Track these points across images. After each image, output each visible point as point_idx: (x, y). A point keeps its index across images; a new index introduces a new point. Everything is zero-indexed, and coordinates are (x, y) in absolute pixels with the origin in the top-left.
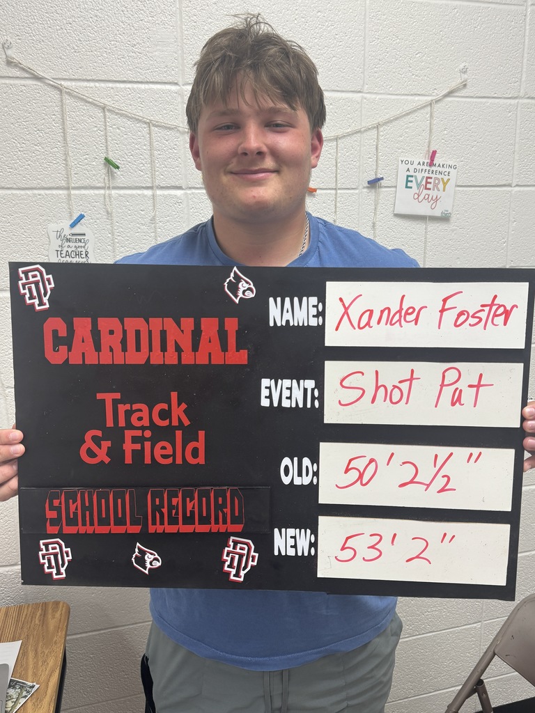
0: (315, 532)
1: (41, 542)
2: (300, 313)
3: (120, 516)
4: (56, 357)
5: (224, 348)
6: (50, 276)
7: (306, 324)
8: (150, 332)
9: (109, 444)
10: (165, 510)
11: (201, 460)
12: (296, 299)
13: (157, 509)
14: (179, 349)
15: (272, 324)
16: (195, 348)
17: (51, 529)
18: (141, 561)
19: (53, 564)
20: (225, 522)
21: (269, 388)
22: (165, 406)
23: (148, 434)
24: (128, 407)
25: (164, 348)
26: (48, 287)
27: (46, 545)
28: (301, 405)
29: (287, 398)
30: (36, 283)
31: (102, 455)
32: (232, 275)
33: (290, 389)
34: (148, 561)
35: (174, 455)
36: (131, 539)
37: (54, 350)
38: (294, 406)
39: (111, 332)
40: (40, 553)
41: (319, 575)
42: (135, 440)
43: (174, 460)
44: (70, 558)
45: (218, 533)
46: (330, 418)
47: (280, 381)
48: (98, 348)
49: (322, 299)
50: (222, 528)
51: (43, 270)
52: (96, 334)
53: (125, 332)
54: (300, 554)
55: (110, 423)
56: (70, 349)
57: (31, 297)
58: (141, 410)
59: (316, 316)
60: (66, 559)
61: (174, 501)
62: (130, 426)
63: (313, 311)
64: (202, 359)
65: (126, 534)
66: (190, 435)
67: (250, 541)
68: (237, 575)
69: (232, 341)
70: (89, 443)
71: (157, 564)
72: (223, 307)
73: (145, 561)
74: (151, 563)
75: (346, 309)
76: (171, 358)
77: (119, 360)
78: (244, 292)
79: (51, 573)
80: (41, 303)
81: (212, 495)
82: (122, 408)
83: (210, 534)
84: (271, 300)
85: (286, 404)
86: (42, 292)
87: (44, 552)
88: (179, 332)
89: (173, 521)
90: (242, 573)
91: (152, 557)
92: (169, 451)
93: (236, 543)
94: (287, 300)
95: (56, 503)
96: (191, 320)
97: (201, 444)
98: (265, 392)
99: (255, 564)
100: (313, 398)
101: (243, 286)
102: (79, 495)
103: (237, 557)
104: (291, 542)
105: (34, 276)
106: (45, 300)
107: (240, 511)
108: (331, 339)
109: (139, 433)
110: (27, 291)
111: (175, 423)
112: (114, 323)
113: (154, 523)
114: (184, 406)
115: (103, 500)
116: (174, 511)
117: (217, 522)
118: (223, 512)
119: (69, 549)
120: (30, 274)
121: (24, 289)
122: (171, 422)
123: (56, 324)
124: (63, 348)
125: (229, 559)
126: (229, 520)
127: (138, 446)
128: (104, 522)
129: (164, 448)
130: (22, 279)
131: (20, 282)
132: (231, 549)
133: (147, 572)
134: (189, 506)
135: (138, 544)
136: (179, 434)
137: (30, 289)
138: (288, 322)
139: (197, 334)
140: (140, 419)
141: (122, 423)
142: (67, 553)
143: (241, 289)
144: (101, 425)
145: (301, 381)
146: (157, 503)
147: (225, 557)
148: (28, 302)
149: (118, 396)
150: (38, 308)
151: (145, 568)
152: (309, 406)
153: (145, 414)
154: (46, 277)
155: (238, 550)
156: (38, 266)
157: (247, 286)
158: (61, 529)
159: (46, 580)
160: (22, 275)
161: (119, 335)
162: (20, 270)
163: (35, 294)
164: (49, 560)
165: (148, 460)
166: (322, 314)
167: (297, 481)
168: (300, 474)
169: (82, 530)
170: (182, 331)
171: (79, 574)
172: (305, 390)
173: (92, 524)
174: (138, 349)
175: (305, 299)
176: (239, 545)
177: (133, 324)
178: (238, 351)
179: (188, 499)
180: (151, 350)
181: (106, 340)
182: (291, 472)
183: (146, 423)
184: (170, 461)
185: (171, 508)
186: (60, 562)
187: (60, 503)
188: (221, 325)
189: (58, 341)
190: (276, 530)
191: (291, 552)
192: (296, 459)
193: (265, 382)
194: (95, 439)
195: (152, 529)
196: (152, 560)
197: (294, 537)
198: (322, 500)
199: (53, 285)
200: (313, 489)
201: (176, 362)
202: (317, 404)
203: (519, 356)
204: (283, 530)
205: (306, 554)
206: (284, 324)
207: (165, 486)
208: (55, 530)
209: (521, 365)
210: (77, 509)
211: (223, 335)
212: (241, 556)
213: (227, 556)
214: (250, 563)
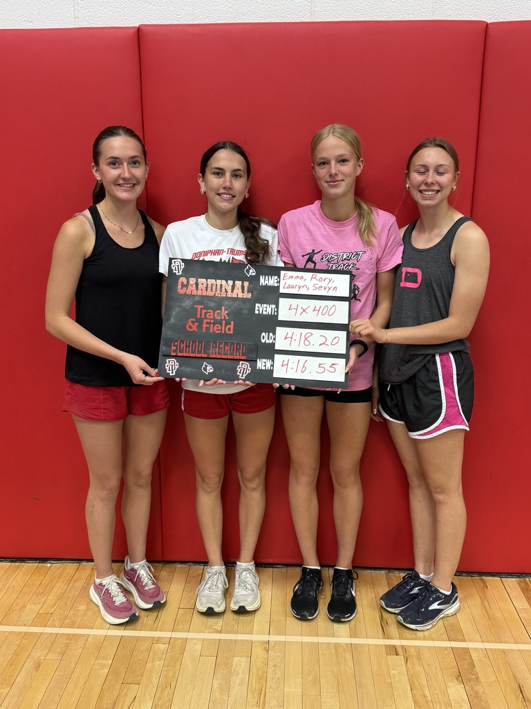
0: (273, 361)
1: (167, 360)
2: (271, 281)
3: (200, 350)
5: (243, 292)
6: (183, 263)
7: (273, 285)
8: (216, 285)
9: (196, 324)
10: (217, 349)
11: (231, 332)
12: (270, 277)
13: (214, 348)
14: (226, 291)
15: (261, 285)
16: (232, 291)
17: (173, 354)
18: (205, 369)
19: (171, 369)
21: (259, 307)
22: (219, 311)
23: (212, 321)
24: (206, 311)
25: (221, 291)
26: (182, 267)
27: (169, 361)
28: (270, 314)
29: (265, 311)
30: (178, 265)
31: (195, 328)
32: (248, 267)
33: (266, 308)
34: (208, 369)
35: (221, 330)
36: (202, 360)
37: (181, 289)
38: (267, 314)
39: (202, 284)
40: (166, 364)
41: (274, 376)
42: (207, 323)
44: (178, 367)
45: (236, 359)
46: (280, 318)
47: (263, 305)
48: (197, 289)
49: (279, 277)
50: (238, 357)
51: (181, 261)
52: (197, 284)
53: (207, 284)
54: (267, 369)
56: (187, 289)
57: (175, 270)
58: (210, 312)
60: (176, 367)
61: (221, 346)
62: (206, 318)
63: (276, 281)
64: (235, 295)
66: (228, 323)
67: (248, 363)
68: (242, 376)
69: (246, 290)
70: (190, 323)
71: (211, 371)
72: (243, 277)
76: (223, 294)
77: (204, 294)
78: (251, 273)
79: (169, 373)
80: (179, 273)
81: (236, 344)
83: (233, 359)
84: (261, 276)
85: (264, 313)
86: (180, 269)
87: (168, 364)
88: (227, 285)
89: (220, 353)
93: (242, 364)
94: (267, 277)
95: (176, 344)
96: (232, 282)
97: (232, 326)
99: (249, 372)
100: (275, 311)
101: (251, 271)
102: (185, 341)
105: (177, 263)
106: (180, 271)
107: (245, 351)
108: (282, 291)
109: (209, 321)
111: (223, 318)
112: (204, 281)
113: (212, 354)
114: (226, 312)
115: (194, 344)
116: (220, 350)
117: (236, 355)
118: (239, 351)
119: (178, 363)
121: (173, 267)
123: (183, 280)
126: (241, 355)
127: (208, 326)
128: (193, 351)
129: (218, 327)
131: (172, 265)
132: (240, 366)
133: (207, 374)
134: (226, 348)
135: (205, 362)
136: (224, 322)
138: (266, 284)
139: (233, 286)
140: (210, 315)
142: (177, 365)
144: (195, 317)
145: (271, 305)
147: (238, 369)
148: (174, 272)
149: (202, 306)
150: (177, 274)
151: (207, 372)
152: (273, 314)
155: (243, 367)
156: (179, 260)
157: (253, 271)
158: (177, 354)
160: (173, 263)
162: (172, 261)
163: (177, 269)
164: (169, 368)
165: (211, 331)
166: (279, 282)
167: (267, 342)
168: (268, 339)
169: (184, 355)
172: (272, 308)
173: (189, 352)
175: (273, 277)
176: (244, 365)
178: (248, 293)
179: (226, 345)
180: (216, 291)
181: (200, 289)
182: (265, 338)
183: (212, 317)
186: (174, 368)
189: (183, 285)
191: (264, 368)
192: (267, 333)
193: (257, 305)
197: (265, 363)
198: (277, 348)
199: (184, 267)
200: (273, 344)
201: (225, 296)
202: (276, 314)
203: (347, 299)
204: (261, 359)
207: (218, 341)
210: (184, 346)
211: (243, 287)
212: (244, 369)
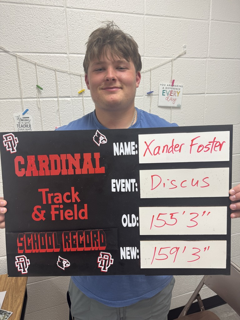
0: (139, 248)
1: (16, 257)
2: (127, 149)
3: (50, 244)
4: (20, 173)
5: (94, 166)
6: (17, 138)
7: (130, 154)
8: (61, 161)
9: (44, 211)
10: (70, 241)
11: (86, 217)
12: (125, 143)
13: (66, 241)
14: (74, 168)
15: (115, 155)
16: (81, 167)
17: (20, 251)
18: (61, 264)
19: (22, 267)
20: (97, 246)
21: (115, 183)
22: (69, 194)
23: (62, 206)
24: (52, 194)
25: (67, 168)
26: (16, 143)
27: (18, 258)
28: (130, 191)
29: (123, 188)
30: (11, 141)
31: (42, 217)
32: (96, 133)
33: (124, 183)
34: (64, 264)
35: (74, 216)
36: (56, 255)
37: (19, 171)
38: (126, 191)
39: (44, 161)
40: (16, 262)
41: (141, 268)
42: (56, 209)
43: (74, 218)
44: (29, 264)
45: (95, 251)
46: (143, 196)
47: (120, 180)
48: (38, 169)
49: (137, 143)
50: (96, 248)
51: (14, 135)
52: (37, 162)
53: (50, 161)
54: (132, 258)
55: (45, 202)
56: (26, 170)
57: (9, 148)
58: (58, 196)
59: (135, 150)
60: (28, 264)
61: (74, 237)
62: (53, 203)
63: (133, 148)
64: (85, 172)
65: (53, 253)
66: (80, 206)
67: (109, 254)
68: (104, 269)
69: (98, 163)
70: (36, 212)
71: (68, 265)
72: (93, 148)
73: (63, 264)
74: (65, 265)
75: (148, 146)
76: (71, 172)
77: (48, 174)
78: (102, 141)
79: (21, 271)
80: (13, 150)
81: (91, 233)
82: (50, 195)
83: (91, 251)
84: (114, 144)
85: (123, 190)
86: (13, 145)
87: (18, 261)
88: (74, 160)
89: (74, 246)
90: (107, 268)
91: (66, 262)
92: (71, 214)
93: (103, 255)
94: (121, 144)
95: (22, 239)
96: (79, 155)
97: (85, 210)
98: (113, 185)
99: (112, 263)
100: (135, 187)
101: (101, 138)
102: (32, 235)
103: (104, 261)
104: (128, 253)
105: (10, 138)
106: (15, 148)
107: (104, 240)
108: (142, 161)
109: (57, 206)
110: (7, 145)
111: (74, 201)
112: (45, 157)
113: (66, 247)
114: (77, 193)
115: (43, 238)
116: (74, 242)
117: (94, 246)
118: (96, 241)
119: (29, 260)
120: (8, 137)
121: (6, 144)
122: (72, 201)
123: (19, 159)
124: (23, 170)
125: (100, 262)
126: (99, 245)
127: (57, 212)
128: (43, 247)
129: (69, 213)
130: (4, 140)
131: (4, 141)
132: (101, 257)
133: (64, 269)
134: (81, 239)
135: (59, 257)
136: (75, 206)
137: (8, 144)
138: (122, 153)
139: (82, 160)
140: (58, 200)
141: (50, 202)
142: (28, 261)
143: (101, 140)
144: (40, 203)
145: (129, 180)
146: (67, 238)
147: (99, 261)
148: (8, 149)
149: (48, 190)
150: (12, 152)
151: (63, 267)
152: (133, 191)
153: (60, 197)
154: (15, 138)
155: (104, 258)
156: (11, 134)
157: (103, 138)
158: (24, 251)
159: (19, 274)
160: (5, 138)
161: (47, 163)
162: (4, 136)
163: (10, 146)
164: (20, 265)
165: (62, 219)
166: (137, 149)
167: (130, 225)
168: (131, 222)
169: (34, 251)
170: (75, 160)
171: (34, 271)
172: (131, 184)
173: (38, 248)
174: (56, 168)
175: (129, 143)
176: (105, 256)
177: (53, 157)
178: (100, 167)
179: (80, 236)
180: (61, 169)
181: (41, 165)
182: (127, 221)
183: (61, 201)
184: (72, 218)
185: (73, 240)
186: (25, 266)
187: (24, 239)
188: (93, 156)
189: (21, 166)
190: (121, 248)
191: (128, 258)
192: (128, 215)
193: (113, 181)
194: (38, 209)
195: (65, 250)
196: (66, 264)
197: (129, 251)
198: (142, 233)
199: (18, 142)
200: (137, 228)
201: (73, 174)
202: (137, 190)
203: (227, 164)
204: (124, 248)
205: (135, 258)
206: (120, 154)
207: (70, 230)
208: (22, 252)
209: (228, 168)
210: (31, 242)
211: (93, 160)
212: (106, 260)
213: (100, 260)
214: (110, 263)
